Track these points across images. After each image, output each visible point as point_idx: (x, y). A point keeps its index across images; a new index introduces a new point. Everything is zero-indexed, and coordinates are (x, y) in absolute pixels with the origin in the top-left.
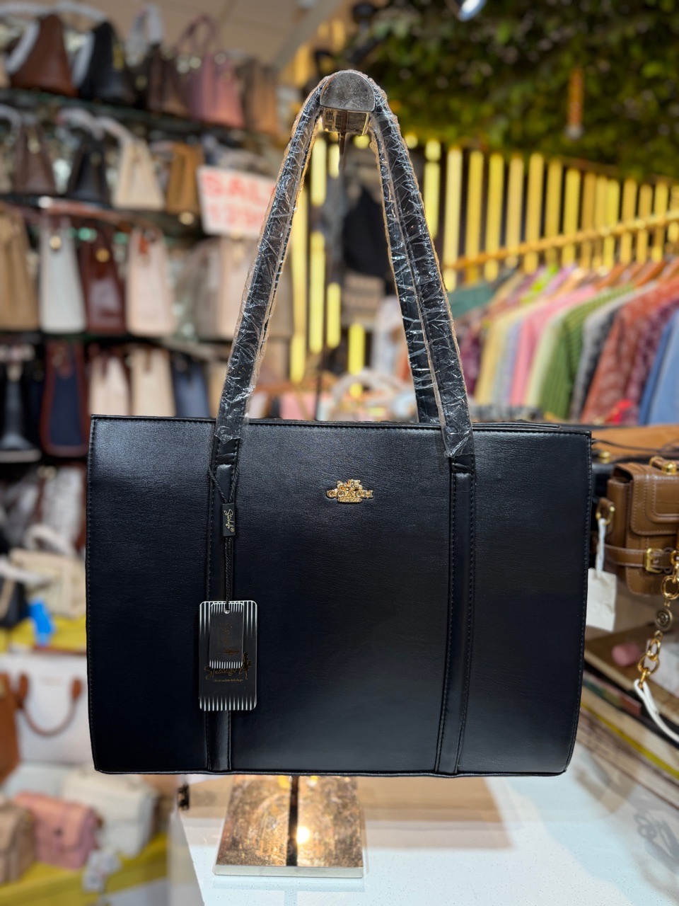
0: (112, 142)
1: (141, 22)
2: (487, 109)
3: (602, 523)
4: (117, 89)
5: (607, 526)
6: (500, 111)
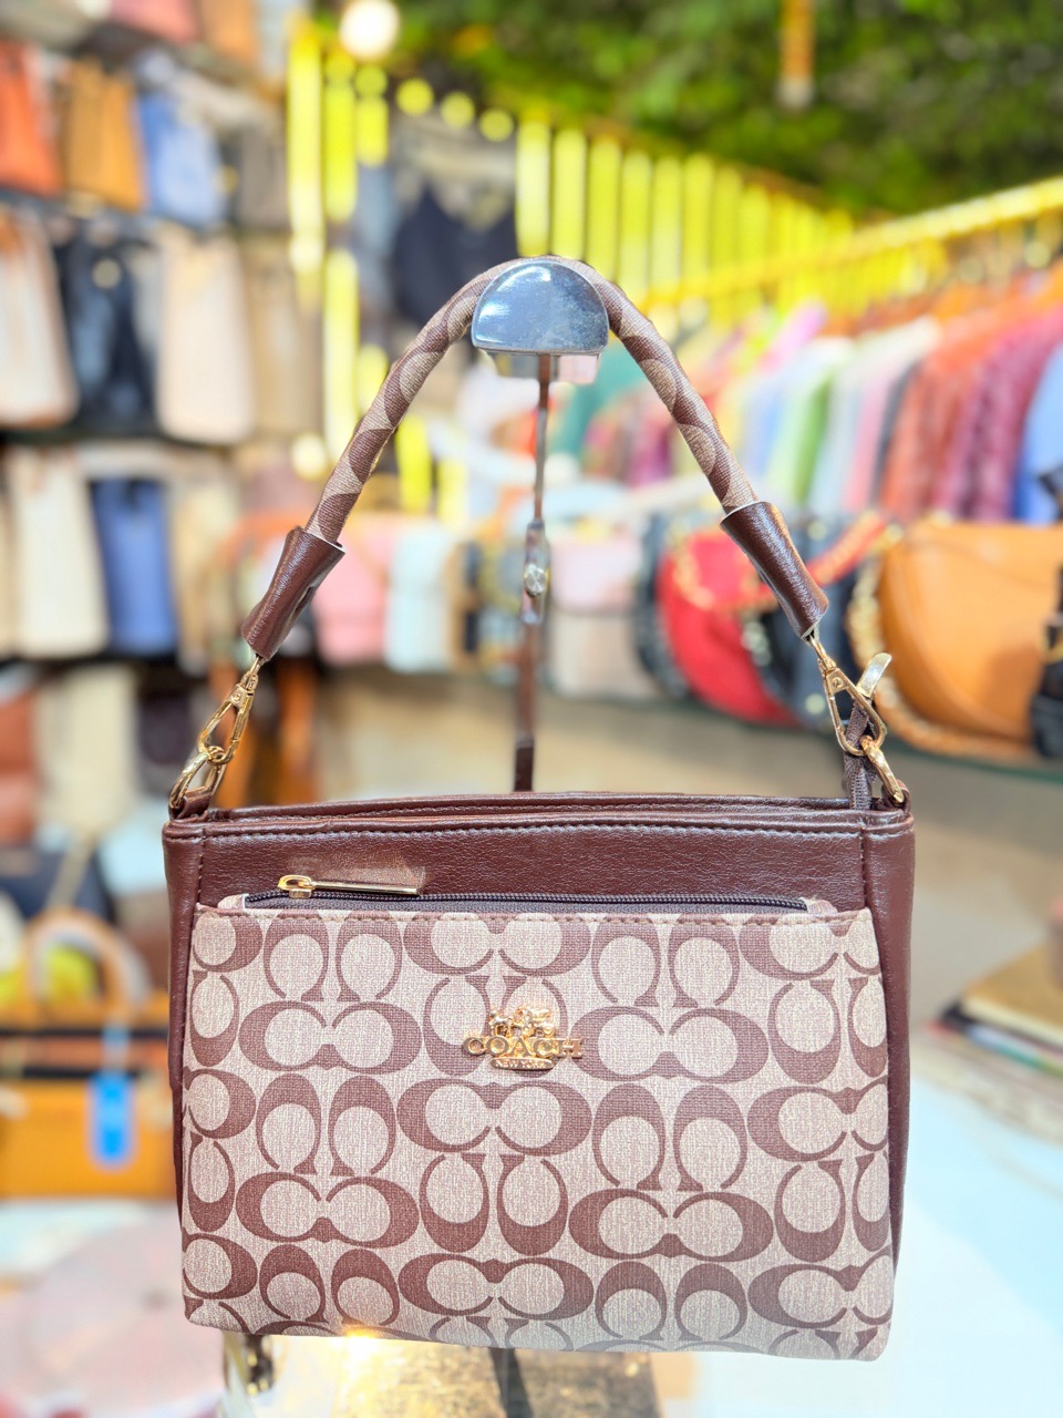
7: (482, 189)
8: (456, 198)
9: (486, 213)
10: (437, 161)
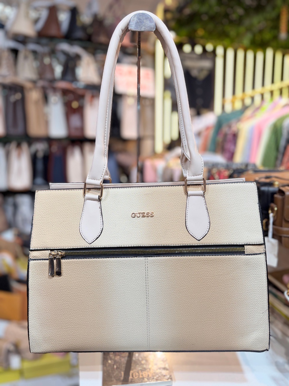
0: (78, 57)
1: (90, 5)
2: (242, 29)
3: (271, 215)
4: (79, 34)
5: (274, 217)
6: (249, 29)
7: (201, 70)
8: (194, 73)
9: (202, 76)
10: (190, 64)
